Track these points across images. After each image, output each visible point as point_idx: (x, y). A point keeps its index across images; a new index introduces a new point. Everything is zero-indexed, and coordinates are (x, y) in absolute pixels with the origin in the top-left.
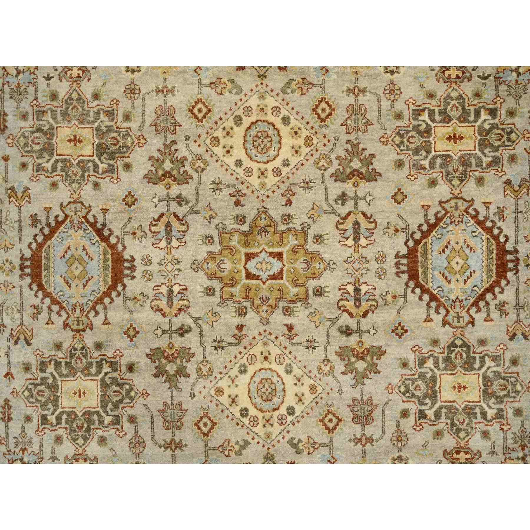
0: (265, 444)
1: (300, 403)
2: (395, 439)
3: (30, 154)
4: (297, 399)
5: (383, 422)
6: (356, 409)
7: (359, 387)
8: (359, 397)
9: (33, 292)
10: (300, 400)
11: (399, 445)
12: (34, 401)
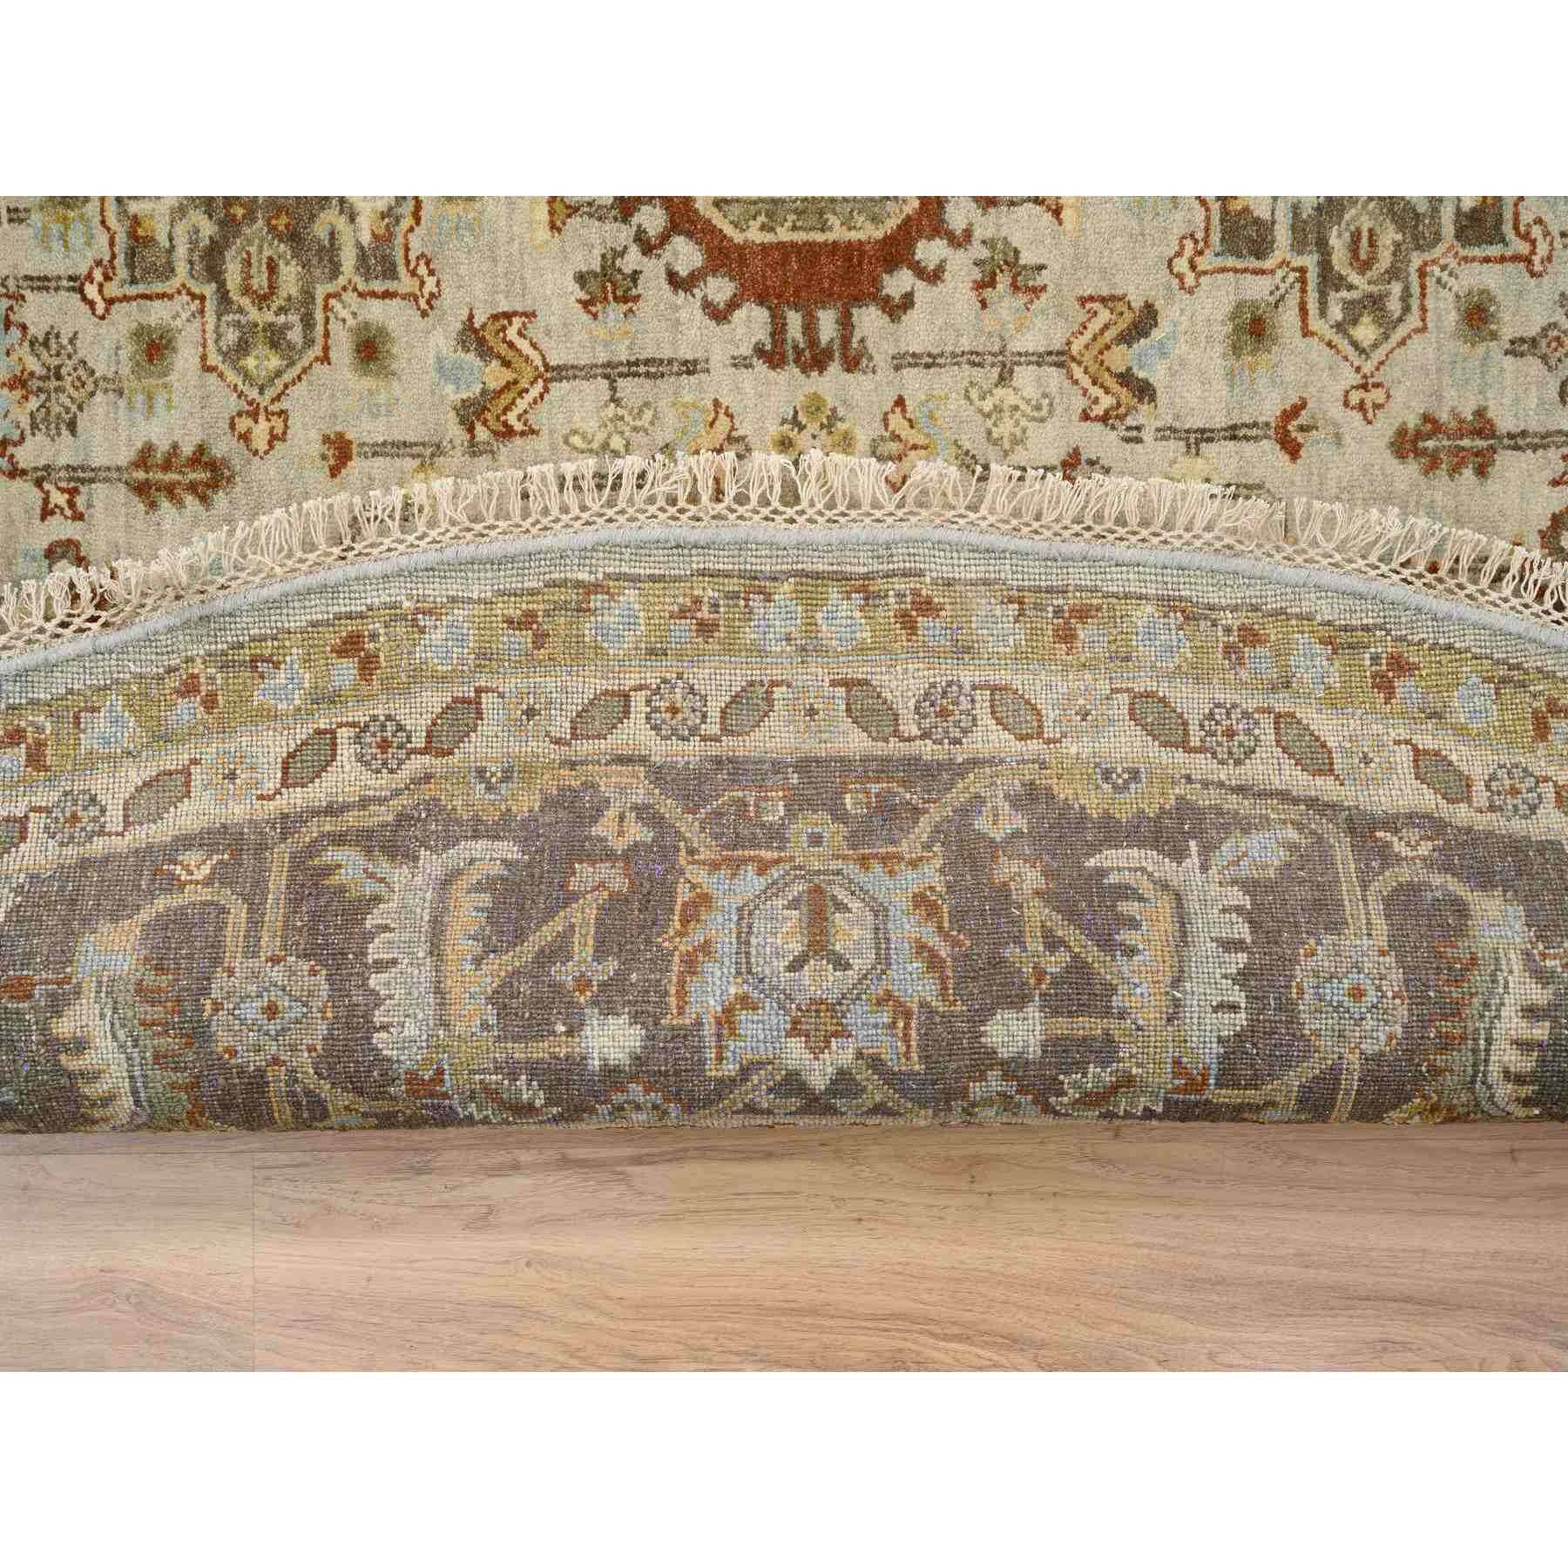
3: (319, 316)
9: (922, 291)
12: (1396, 288)
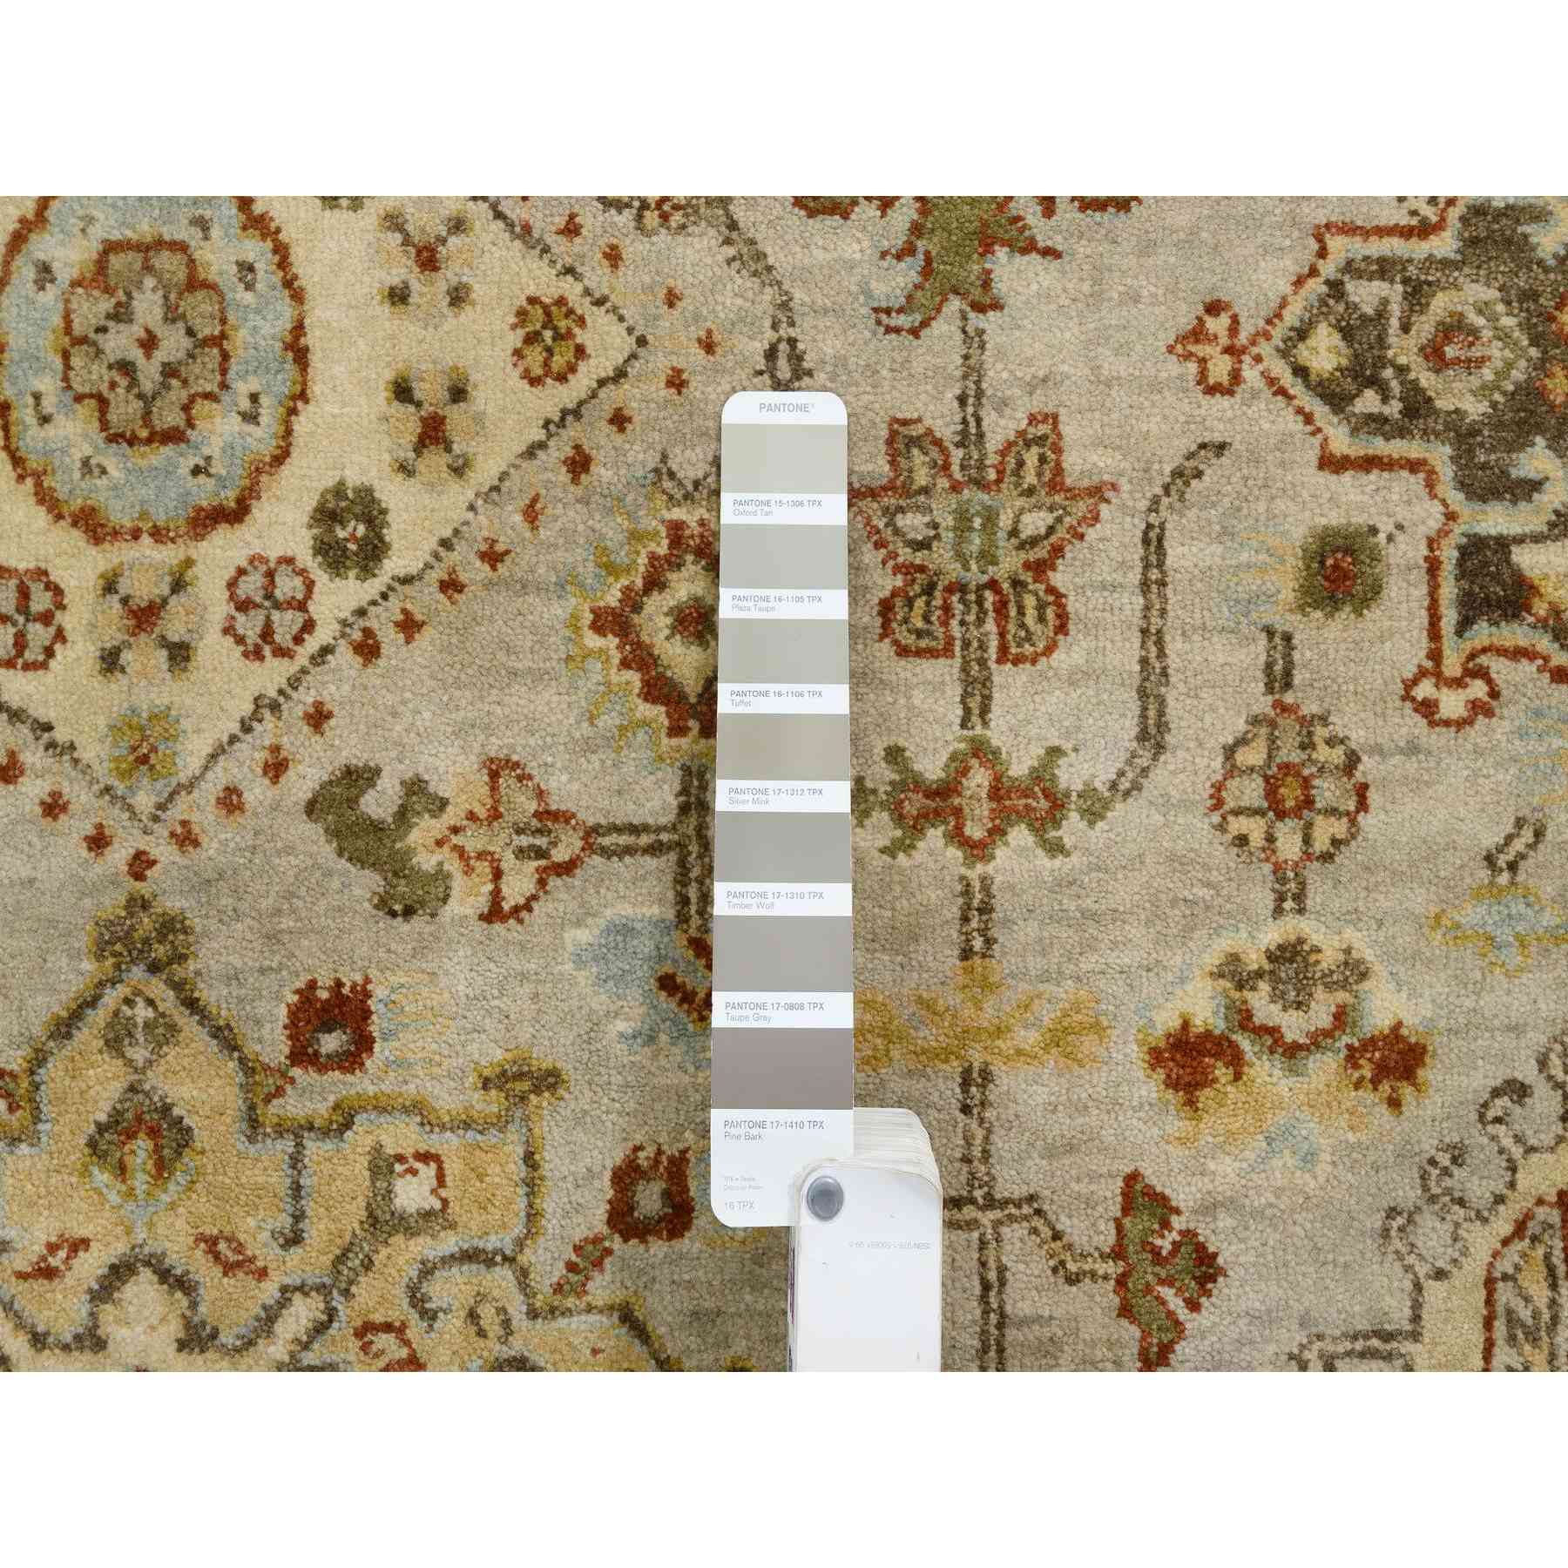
0: (115, 819)
1: (435, 460)
2: (1251, 791)
4: (409, 423)
5: (1152, 637)
6: (913, 523)
7: (945, 329)
8: (942, 419)
10: (433, 433)
11: (1289, 845)
